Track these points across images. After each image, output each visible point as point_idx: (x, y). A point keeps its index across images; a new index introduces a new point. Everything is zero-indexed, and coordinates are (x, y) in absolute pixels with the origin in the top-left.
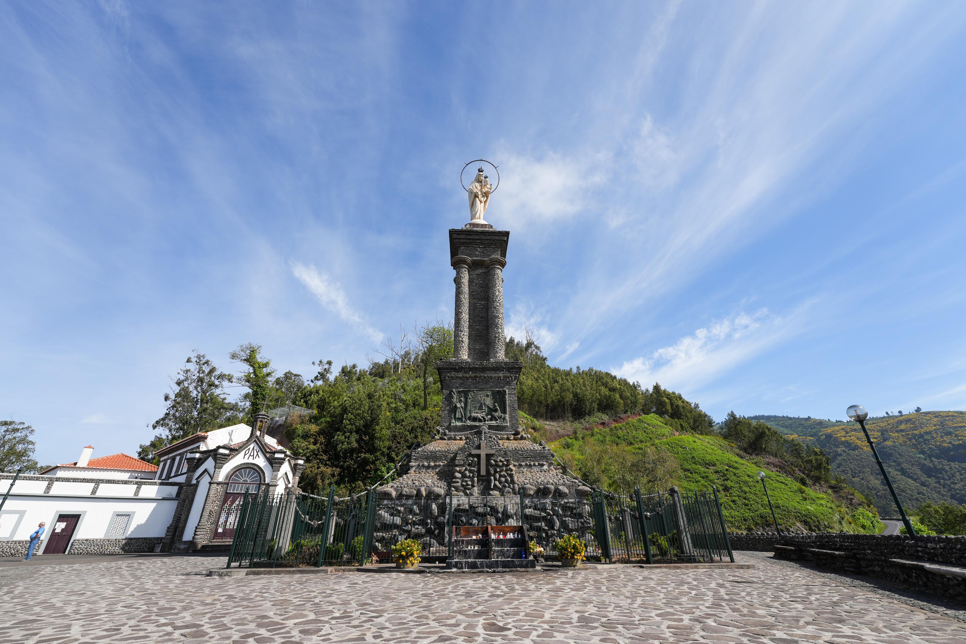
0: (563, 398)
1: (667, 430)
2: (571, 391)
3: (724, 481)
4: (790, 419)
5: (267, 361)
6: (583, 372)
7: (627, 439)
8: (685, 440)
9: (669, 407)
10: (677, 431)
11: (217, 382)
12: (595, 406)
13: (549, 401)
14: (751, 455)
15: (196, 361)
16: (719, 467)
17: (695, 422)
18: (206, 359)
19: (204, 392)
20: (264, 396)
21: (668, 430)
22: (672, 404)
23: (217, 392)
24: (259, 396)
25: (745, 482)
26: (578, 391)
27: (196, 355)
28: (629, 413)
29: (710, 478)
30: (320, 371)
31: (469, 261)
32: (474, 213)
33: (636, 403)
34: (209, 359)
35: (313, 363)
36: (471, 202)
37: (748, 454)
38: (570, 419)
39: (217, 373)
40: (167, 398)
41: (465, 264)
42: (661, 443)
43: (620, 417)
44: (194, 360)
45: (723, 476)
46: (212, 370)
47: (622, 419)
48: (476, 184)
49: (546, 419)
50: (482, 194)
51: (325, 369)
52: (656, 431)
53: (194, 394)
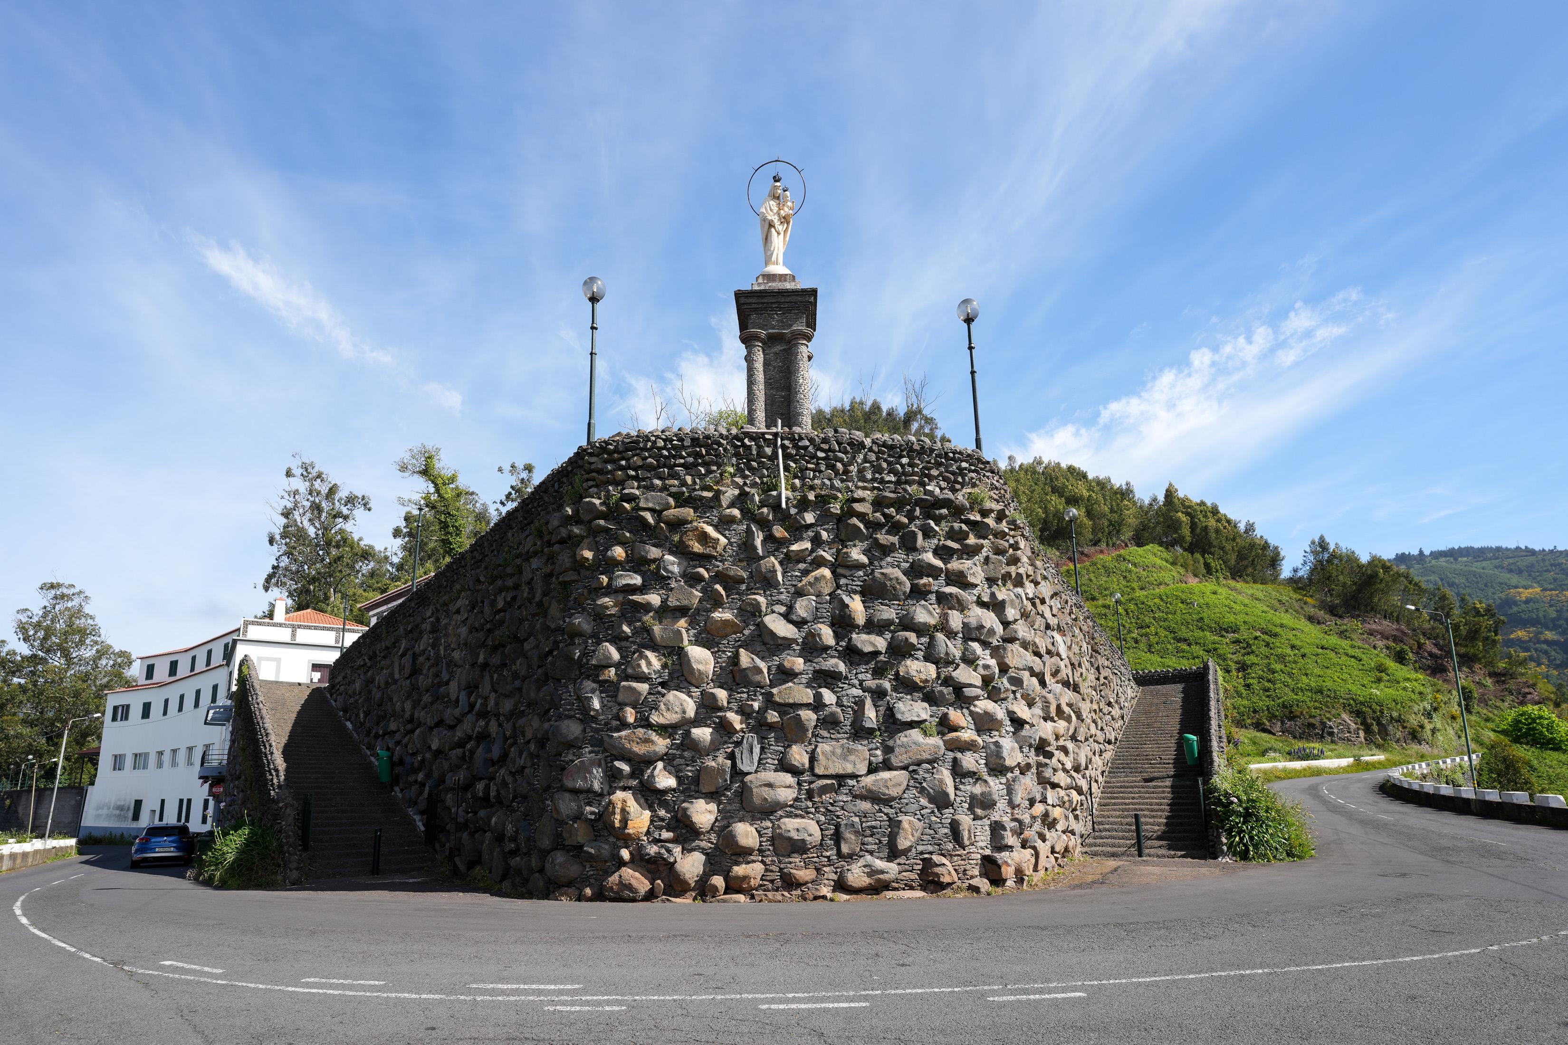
1: (1170, 574)
3: (1243, 655)
4: (1531, 552)
5: (453, 472)
6: (1020, 466)
8: (1196, 590)
9: (1186, 531)
10: (1196, 576)
11: (345, 511)
14: (1341, 617)
15: (302, 475)
16: (1244, 634)
17: (1241, 557)
18: (316, 469)
19: (326, 529)
20: (457, 529)
21: (1175, 574)
22: (1193, 526)
23: (348, 527)
24: (451, 529)
25: (1281, 658)
27: (300, 464)
28: (1103, 545)
29: (1220, 652)
30: (514, 484)
31: (763, 336)
32: (769, 253)
33: (1120, 524)
34: (321, 470)
35: (500, 470)
36: (765, 235)
37: (1335, 615)
39: (343, 494)
40: (271, 541)
41: (758, 341)
42: (1147, 597)
43: (1082, 553)
44: (297, 471)
45: (1245, 649)
46: (332, 491)
47: (1086, 555)
48: (772, 203)
50: (780, 219)
51: (523, 479)
52: (1148, 576)
53: (312, 531)
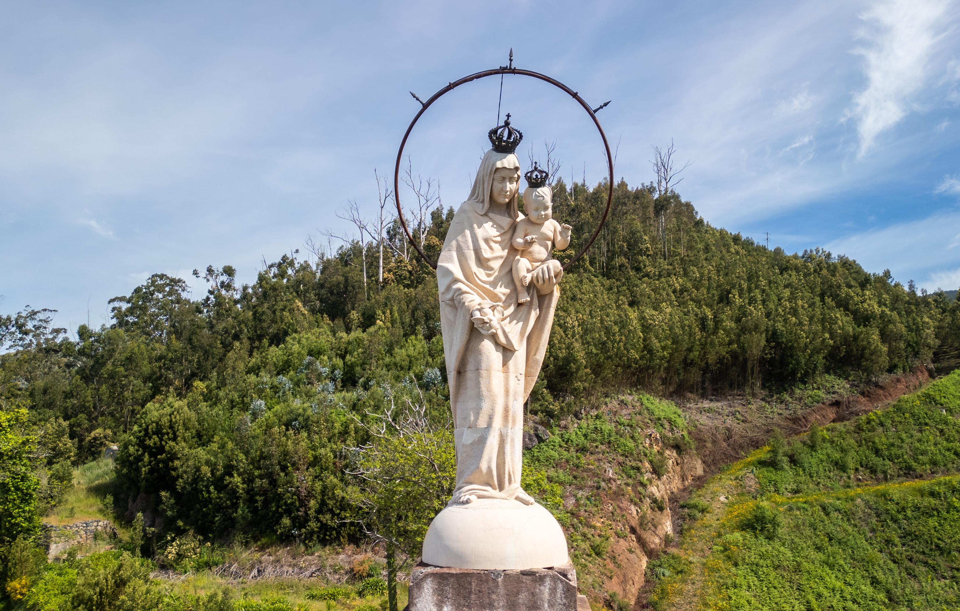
0: (743, 348)
2: (763, 328)
7: (898, 457)
12: (820, 359)
13: (712, 358)
26: (779, 326)
28: (900, 372)
30: (212, 288)
38: (757, 390)
43: (877, 385)
47: (881, 388)
49: (704, 396)
51: (222, 282)
